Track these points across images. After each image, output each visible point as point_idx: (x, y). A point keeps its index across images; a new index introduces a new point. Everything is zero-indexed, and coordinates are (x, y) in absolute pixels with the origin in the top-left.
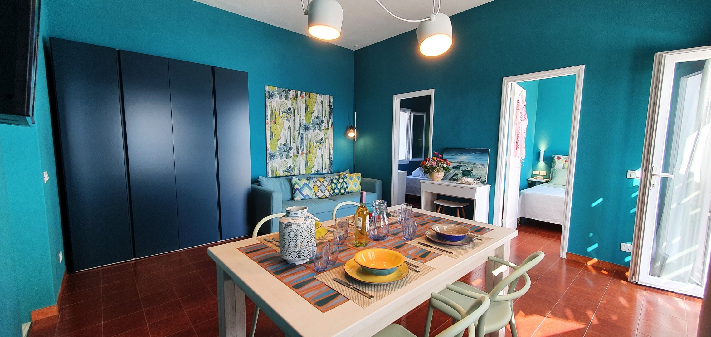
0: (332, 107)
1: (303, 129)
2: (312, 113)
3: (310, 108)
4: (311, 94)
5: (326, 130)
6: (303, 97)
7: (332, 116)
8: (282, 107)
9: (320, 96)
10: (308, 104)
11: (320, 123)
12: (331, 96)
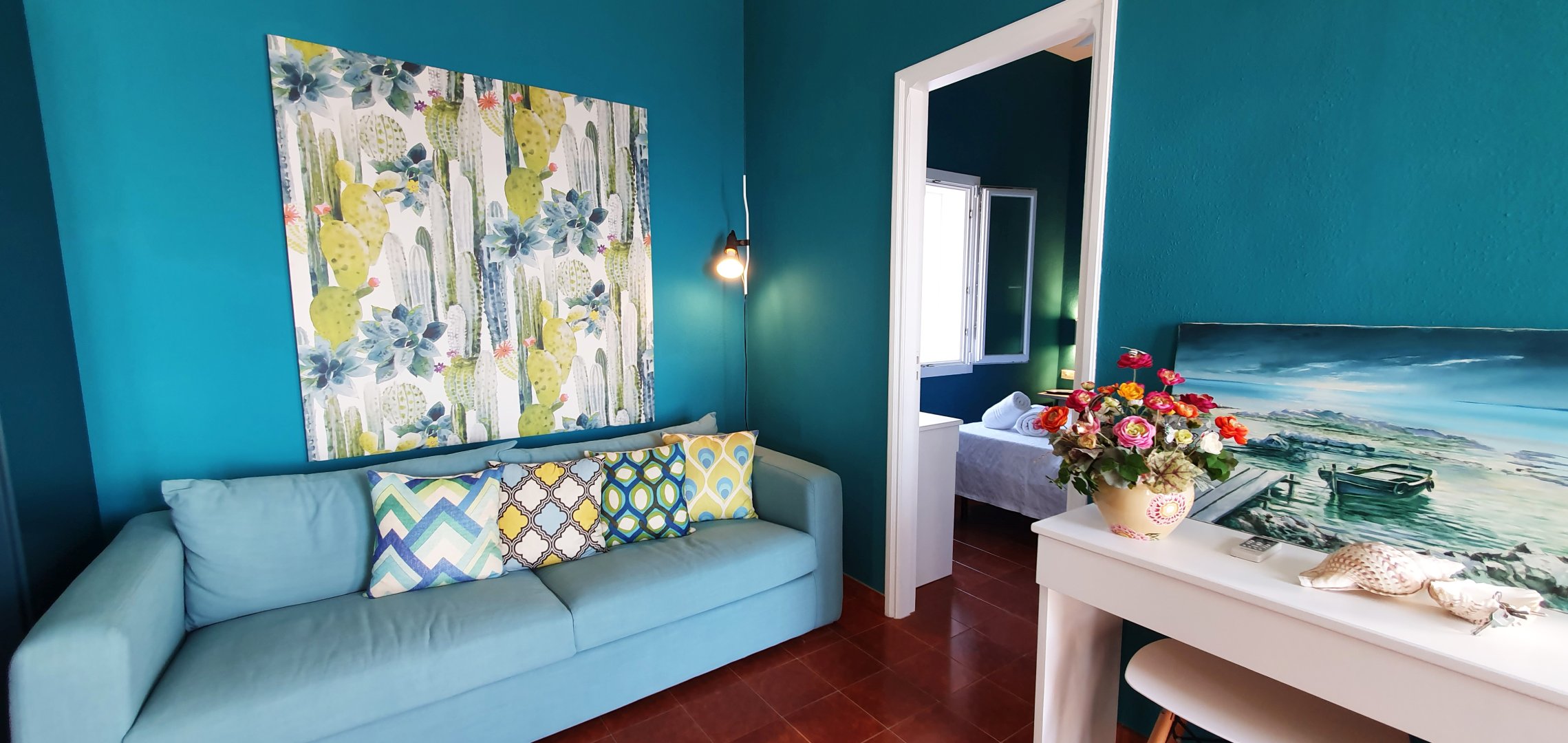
0: (645, 156)
1: (500, 243)
2: (544, 175)
3: (532, 153)
4: (536, 93)
5: (617, 249)
6: (490, 103)
7: (647, 192)
8: (374, 141)
9: (582, 104)
10: (520, 135)
11: (587, 219)
12: (636, 109)
